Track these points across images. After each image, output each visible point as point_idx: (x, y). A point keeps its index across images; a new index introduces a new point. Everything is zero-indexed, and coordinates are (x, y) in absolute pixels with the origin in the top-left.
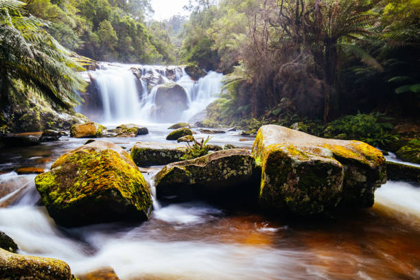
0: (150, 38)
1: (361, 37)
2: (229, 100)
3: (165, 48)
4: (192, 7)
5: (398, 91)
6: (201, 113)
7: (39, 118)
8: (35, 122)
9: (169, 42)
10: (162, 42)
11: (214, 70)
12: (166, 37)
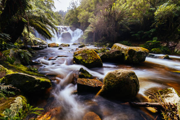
0: (56, 17)
1: (123, 21)
2: (86, 37)
3: (60, 21)
4: (70, 8)
5: (132, 35)
6: (77, 41)
7: (32, 41)
8: (31, 43)
9: (61, 19)
10: (59, 18)
11: (78, 28)
12: (60, 17)
